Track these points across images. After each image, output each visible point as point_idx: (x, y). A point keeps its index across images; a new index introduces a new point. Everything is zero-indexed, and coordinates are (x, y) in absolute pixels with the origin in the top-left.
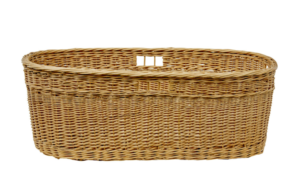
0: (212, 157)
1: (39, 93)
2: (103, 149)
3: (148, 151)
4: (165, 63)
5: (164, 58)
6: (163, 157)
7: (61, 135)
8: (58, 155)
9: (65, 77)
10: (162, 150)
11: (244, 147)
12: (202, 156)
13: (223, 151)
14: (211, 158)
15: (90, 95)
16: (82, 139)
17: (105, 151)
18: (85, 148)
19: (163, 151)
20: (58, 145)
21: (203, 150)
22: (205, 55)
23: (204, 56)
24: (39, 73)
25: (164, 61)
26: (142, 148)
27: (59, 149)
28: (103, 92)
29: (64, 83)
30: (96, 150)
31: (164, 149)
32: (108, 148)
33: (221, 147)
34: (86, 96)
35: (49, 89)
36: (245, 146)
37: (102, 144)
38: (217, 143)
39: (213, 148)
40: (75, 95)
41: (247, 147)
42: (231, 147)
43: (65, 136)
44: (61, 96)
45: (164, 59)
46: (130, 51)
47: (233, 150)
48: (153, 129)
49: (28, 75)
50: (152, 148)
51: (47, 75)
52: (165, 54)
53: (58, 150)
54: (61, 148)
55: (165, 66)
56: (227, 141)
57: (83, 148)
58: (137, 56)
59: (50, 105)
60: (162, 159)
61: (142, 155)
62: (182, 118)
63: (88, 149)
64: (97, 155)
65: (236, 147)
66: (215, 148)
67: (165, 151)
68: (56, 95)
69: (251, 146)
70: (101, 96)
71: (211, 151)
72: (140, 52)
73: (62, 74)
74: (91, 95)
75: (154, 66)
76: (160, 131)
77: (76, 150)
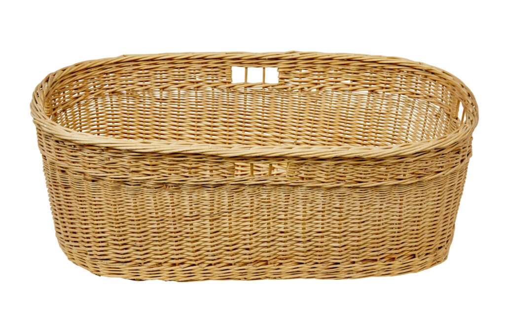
0: (360, 274)
1: (63, 171)
2: (174, 265)
3: (251, 268)
4: (282, 79)
5: (280, 70)
6: (277, 276)
7: (102, 242)
8: (98, 271)
9: (107, 154)
10: (274, 266)
11: (414, 257)
12: (343, 274)
13: (380, 265)
14: (359, 276)
15: (150, 184)
16: (138, 250)
17: (177, 269)
18: (145, 263)
19: (277, 267)
20: (98, 257)
21: (345, 265)
22: (353, 66)
23: (352, 68)
24: (63, 142)
25: (281, 76)
26: (241, 264)
27: (100, 262)
28: (173, 179)
29: (106, 164)
30: (162, 266)
31: (277, 264)
32: (183, 263)
33: (376, 260)
34: (143, 185)
35: (81, 170)
36: (417, 256)
37: (172, 257)
38: (368, 255)
39: (361, 263)
40: (125, 182)
41: (420, 257)
42: (393, 259)
43: (109, 244)
44: (101, 182)
45: (280, 72)
46: (220, 59)
47: (396, 264)
48: (260, 235)
49: (44, 140)
50: (258, 263)
51: (76, 148)
52: (282, 64)
53: (98, 264)
54: (104, 261)
55: (282, 84)
56: (386, 250)
57: (140, 263)
58: (233, 67)
59: (83, 194)
60: (275, 278)
61: (241, 274)
62: (310, 218)
63: (149, 264)
64: (165, 274)
65: (400, 259)
66: (365, 262)
67: (280, 267)
68: (93, 181)
69: (427, 254)
70: (170, 185)
71: (358, 266)
72: (239, 61)
73: (102, 150)
74: (152, 183)
75: (262, 84)
76: (272, 238)
77: (129, 266)
